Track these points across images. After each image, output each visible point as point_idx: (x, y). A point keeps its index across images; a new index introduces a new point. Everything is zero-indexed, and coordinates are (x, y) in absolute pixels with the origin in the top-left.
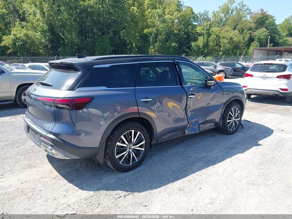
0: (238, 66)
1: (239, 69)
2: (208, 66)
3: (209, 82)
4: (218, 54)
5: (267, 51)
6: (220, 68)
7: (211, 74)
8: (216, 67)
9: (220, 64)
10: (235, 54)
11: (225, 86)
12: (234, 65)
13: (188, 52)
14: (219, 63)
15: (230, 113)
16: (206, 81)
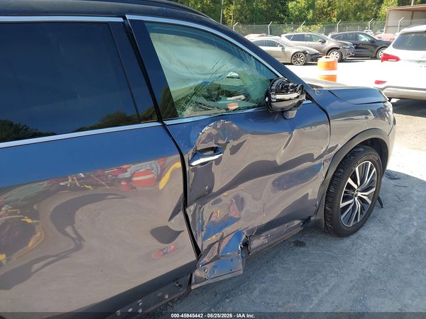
0: (364, 39)
1: (364, 43)
2: (312, 41)
3: (279, 97)
4: (330, 20)
5: (411, 13)
6: (331, 43)
7: (316, 54)
8: (325, 42)
9: (333, 37)
10: (358, 19)
11: (336, 104)
12: (356, 37)
13: (283, 19)
14: (330, 35)
15: (350, 181)
16: (268, 94)
